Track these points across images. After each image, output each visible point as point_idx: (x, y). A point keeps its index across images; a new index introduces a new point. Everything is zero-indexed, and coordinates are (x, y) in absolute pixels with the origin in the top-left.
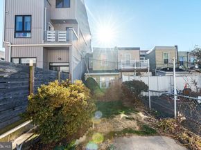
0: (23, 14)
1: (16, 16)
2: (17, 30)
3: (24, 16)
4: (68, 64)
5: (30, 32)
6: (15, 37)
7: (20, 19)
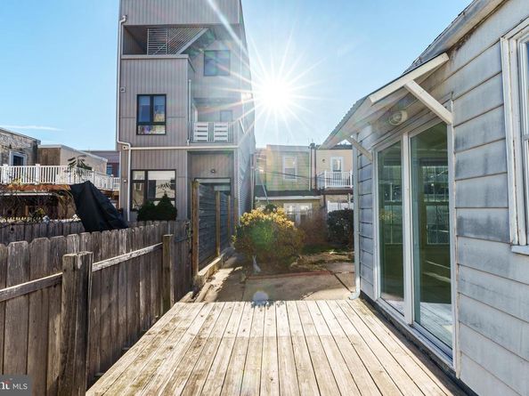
0: (151, 93)
1: (138, 96)
2: (140, 120)
3: (152, 97)
4: (228, 181)
5: (163, 124)
6: (137, 134)
7: (146, 102)
